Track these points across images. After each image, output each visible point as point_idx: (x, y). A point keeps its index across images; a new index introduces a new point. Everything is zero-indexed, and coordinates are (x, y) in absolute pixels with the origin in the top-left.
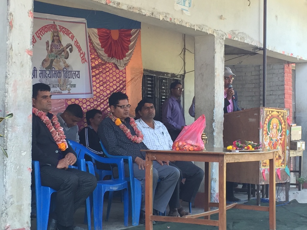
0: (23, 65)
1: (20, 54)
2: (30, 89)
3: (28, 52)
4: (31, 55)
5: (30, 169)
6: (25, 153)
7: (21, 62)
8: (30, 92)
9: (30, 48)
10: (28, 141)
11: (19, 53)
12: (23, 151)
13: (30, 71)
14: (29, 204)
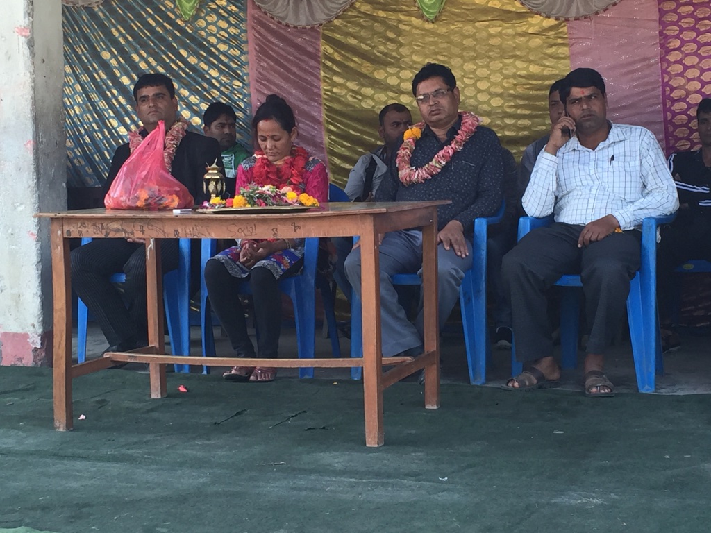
0: (10, 57)
1: (3, 39)
2: (27, 96)
3: (20, 31)
4: (25, 37)
5: (33, 234)
6: (23, 206)
7: (7, 53)
8: (27, 101)
9: (25, 23)
10: (27, 186)
11: (2, 37)
12: (18, 204)
13: (25, 64)
14: (34, 294)
